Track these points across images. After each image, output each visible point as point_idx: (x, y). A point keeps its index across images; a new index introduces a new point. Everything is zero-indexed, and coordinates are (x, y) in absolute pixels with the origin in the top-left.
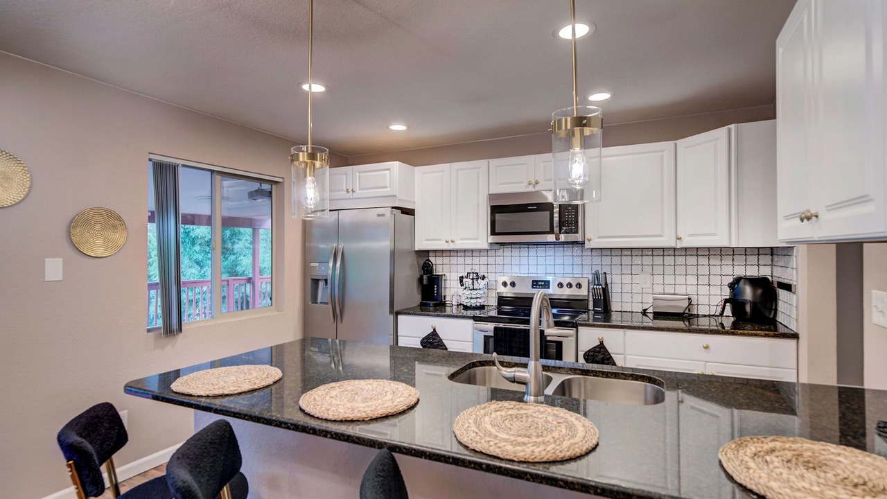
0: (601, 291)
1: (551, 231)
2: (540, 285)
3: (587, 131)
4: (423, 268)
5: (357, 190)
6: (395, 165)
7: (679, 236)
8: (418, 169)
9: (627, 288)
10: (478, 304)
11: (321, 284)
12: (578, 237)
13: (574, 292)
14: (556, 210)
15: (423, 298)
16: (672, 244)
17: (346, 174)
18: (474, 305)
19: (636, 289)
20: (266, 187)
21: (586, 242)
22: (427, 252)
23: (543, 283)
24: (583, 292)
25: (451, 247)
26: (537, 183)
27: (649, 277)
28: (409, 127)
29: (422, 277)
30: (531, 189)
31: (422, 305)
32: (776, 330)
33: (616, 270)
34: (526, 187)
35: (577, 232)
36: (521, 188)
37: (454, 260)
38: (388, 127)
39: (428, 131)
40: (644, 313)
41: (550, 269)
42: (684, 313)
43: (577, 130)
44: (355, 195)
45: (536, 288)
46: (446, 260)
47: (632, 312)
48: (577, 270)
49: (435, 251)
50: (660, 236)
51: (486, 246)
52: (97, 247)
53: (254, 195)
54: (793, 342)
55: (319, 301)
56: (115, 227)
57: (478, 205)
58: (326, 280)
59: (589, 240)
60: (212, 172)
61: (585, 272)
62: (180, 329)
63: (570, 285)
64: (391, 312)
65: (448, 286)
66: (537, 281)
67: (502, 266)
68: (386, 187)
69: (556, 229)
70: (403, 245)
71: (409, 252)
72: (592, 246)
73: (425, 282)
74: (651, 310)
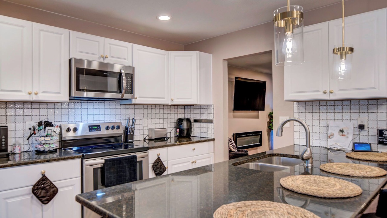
1: (119, 92)
2: (94, 129)
9: (137, 127)
10: (51, 149)
13: (115, 132)
18: (47, 150)
19: (141, 127)
21: (134, 99)
23: (96, 127)
24: (121, 131)
25: (34, 98)
27: (146, 121)
32: (191, 141)
35: (132, 93)
40: (145, 140)
45: (92, 131)
47: (140, 140)
48: (118, 117)
51: (66, 99)
54: (212, 142)
59: (136, 98)
61: (117, 119)
63: (113, 127)
66: (92, 126)
67: (60, 116)
69: (124, 91)
74: (147, 138)
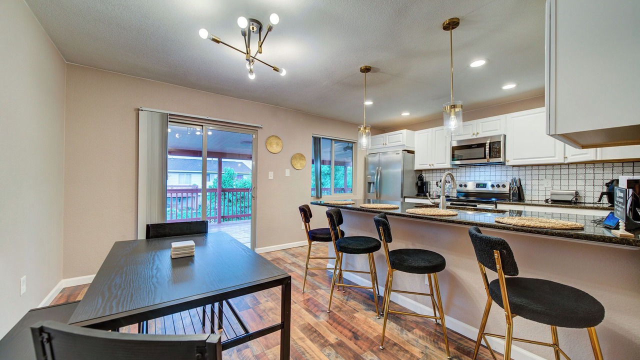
0: (517, 188)
1: (485, 158)
2: (480, 186)
3: (457, 110)
4: (418, 178)
5: (388, 144)
6: (405, 131)
7: (566, 156)
8: (417, 132)
9: (535, 188)
11: (372, 185)
12: (501, 160)
13: (501, 190)
14: (487, 147)
15: (418, 192)
16: (562, 161)
17: (383, 137)
19: (541, 188)
20: (350, 145)
21: (506, 162)
22: (421, 171)
23: (483, 185)
24: (507, 190)
25: (432, 167)
26: (477, 134)
27: (550, 182)
28: (410, 113)
29: (417, 182)
30: (474, 137)
31: (417, 195)
33: (528, 177)
34: (472, 136)
35: (500, 157)
36: (470, 137)
37: (434, 175)
38: (401, 114)
39: (419, 115)
40: (546, 200)
41: (488, 178)
42: (571, 201)
43: (453, 110)
44: (387, 146)
45: (478, 188)
46: (431, 175)
47: (539, 201)
48: (504, 178)
49: (425, 170)
50: (554, 157)
51: (449, 166)
52: (298, 166)
53: (346, 149)
55: (371, 192)
56: (303, 160)
57: (446, 147)
58: (374, 183)
59: (508, 161)
60: (331, 140)
61: (508, 179)
62: (321, 197)
63: (498, 186)
64: (402, 197)
65: (431, 187)
66: (479, 184)
68: (400, 141)
69: (488, 157)
70: (409, 168)
71: (412, 171)
72: (510, 164)
73: (419, 185)
74: (550, 199)
